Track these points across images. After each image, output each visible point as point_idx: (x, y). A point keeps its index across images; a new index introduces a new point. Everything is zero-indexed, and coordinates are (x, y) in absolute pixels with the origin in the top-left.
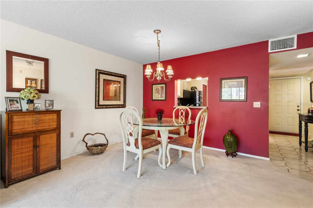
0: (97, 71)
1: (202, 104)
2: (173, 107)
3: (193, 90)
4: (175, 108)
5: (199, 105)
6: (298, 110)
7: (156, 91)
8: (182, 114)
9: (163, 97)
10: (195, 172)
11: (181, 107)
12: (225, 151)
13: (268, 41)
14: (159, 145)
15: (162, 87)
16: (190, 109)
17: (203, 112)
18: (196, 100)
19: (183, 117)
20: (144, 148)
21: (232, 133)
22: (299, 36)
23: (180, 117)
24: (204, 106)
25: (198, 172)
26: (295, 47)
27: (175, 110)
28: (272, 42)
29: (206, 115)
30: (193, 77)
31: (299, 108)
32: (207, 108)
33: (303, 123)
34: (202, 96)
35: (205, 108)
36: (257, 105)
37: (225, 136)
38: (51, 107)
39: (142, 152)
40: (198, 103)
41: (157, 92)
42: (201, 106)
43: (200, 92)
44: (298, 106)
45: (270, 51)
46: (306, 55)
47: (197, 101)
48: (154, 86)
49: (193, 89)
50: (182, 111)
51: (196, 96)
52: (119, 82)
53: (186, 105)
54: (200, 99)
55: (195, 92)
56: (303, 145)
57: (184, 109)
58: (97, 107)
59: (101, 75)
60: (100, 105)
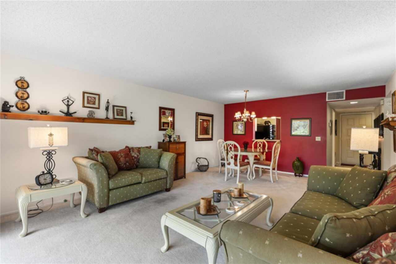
0: (198, 114)
1: (276, 138)
2: (251, 140)
3: (267, 125)
4: (253, 141)
5: (273, 139)
7: (237, 127)
8: (260, 146)
9: (242, 132)
10: (272, 182)
11: (258, 140)
12: (293, 174)
13: (326, 93)
14: (249, 166)
15: (242, 124)
16: (267, 142)
17: (277, 144)
18: (269, 134)
19: (261, 148)
20: (241, 166)
21: (299, 159)
22: (347, 91)
23: (258, 148)
24: (277, 139)
25: (274, 182)
26: (344, 99)
27: (254, 143)
28: (329, 94)
29: (279, 145)
30: (269, 116)
32: (281, 141)
34: (275, 129)
35: (278, 141)
36: (318, 139)
37: (294, 162)
38: (179, 140)
39: (240, 168)
40: (272, 137)
42: (275, 139)
43: (273, 126)
45: (327, 100)
46: (357, 102)
47: (271, 134)
48: (234, 123)
49: (266, 123)
50: (260, 143)
51: (269, 129)
52: (209, 121)
53: (262, 139)
54: (274, 132)
55: (269, 126)
57: (261, 142)
58: (197, 140)
59: (199, 116)
60: (198, 139)
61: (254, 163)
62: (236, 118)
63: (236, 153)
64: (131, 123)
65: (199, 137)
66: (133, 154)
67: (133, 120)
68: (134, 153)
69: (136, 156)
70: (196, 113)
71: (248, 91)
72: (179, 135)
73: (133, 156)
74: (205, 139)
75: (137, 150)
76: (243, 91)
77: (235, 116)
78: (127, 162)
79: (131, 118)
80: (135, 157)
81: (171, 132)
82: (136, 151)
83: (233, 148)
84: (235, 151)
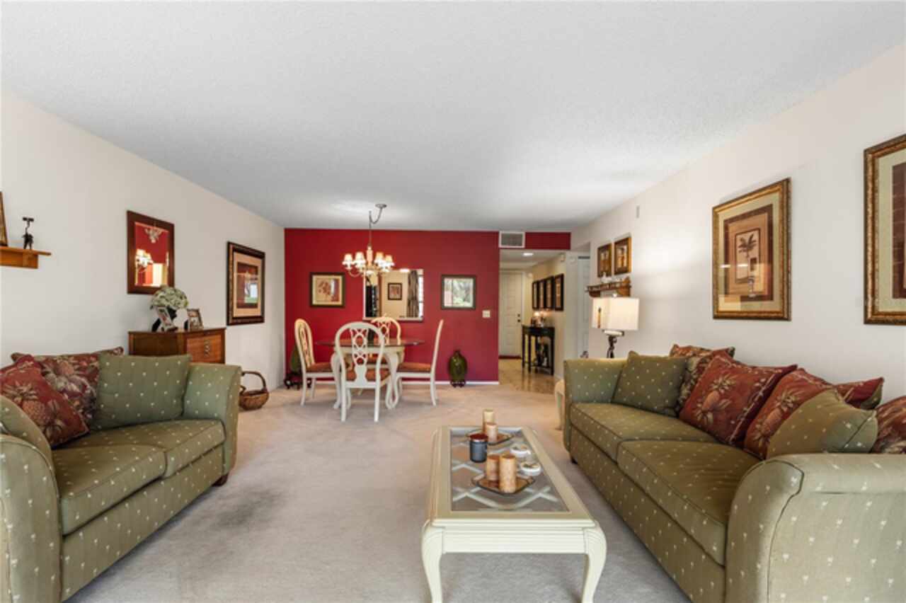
0: (231, 246)
6: (519, 321)
7: (321, 289)
9: (337, 300)
11: (380, 320)
13: (498, 233)
15: (337, 281)
20: (382, 379)
21: (459, 354)
22: (528, 235)
26: (523, 246)
28: (503, 235)
31: (519, 318)
33: (527, 337)
36: (487, 314)
37: (451, 360)
39: (380, 386)
41: (322, 291)
44: (519, 315)
45: (500, 246)
48: (315, 278)
52: (256, 268)
56: (527, 365)
58: (230, 322)
59: (235, 254)
60: (234, 318)
61: (400, 369)
62: (346, 266)
63: (372, 351)
64: (25, 262)
65: (235, 315)
66: (61, 384)
67: (35, 247)
68: (64, 379)
69: (75, 388)
70: (229, 244)
71: (385, 206)
72: (196, 308)
73: (64, 391)
74: (248, 320)
75: (74, 364)
76: (374, 205)
77: (344, 263)
78: (55, 415)
79: (28, 239)
80: (73, 395)
81: (179, 299)
82: (70, 369)
83: (365, 341)
84: (369, 346)
